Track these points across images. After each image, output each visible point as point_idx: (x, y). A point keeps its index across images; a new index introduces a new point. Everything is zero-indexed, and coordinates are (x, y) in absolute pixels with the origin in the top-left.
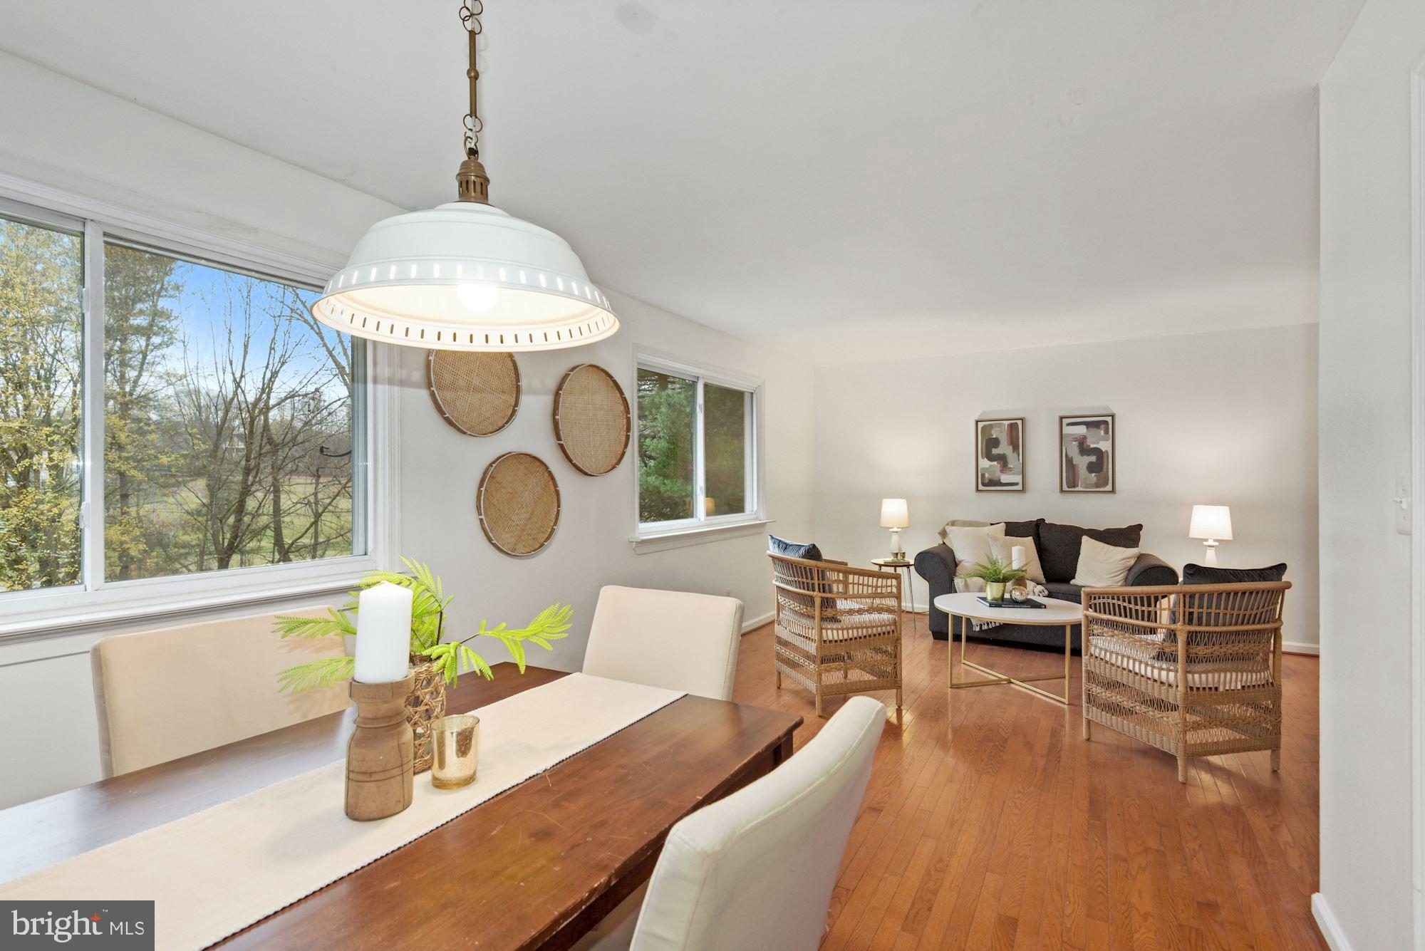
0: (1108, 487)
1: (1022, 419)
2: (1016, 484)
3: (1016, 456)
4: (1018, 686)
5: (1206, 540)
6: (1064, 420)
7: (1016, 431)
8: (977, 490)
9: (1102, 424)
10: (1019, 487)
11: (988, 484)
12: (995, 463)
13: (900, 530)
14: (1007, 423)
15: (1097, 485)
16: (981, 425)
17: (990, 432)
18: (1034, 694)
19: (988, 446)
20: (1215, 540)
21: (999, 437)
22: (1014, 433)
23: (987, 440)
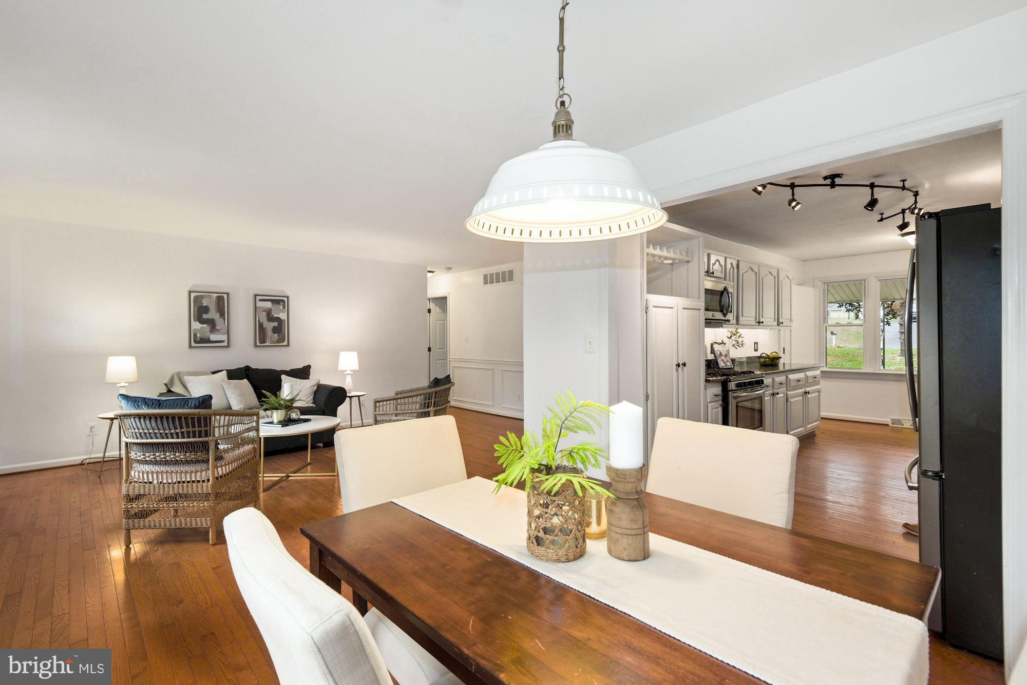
0: (285, 342)
1: (228, 294)
2: (223, 341)
3: (223, 321)
4: (294, 477)
5: (346, 371)
6: (257, 297)
7: (222, 302)
8: (190, 346)
9: (280, 301)
10: (225, 344)
11: (199, 341)
12: (206, 325)
13: (127, 384)
14: (215, 295)
15: (278, 341)
16: (193, 295)
17: (201, 301)
18: (305, 478)
19: (200, 311)
20: (351, 371)
21: (208, 305)
22: (221, 303)
23: (198, 307)
